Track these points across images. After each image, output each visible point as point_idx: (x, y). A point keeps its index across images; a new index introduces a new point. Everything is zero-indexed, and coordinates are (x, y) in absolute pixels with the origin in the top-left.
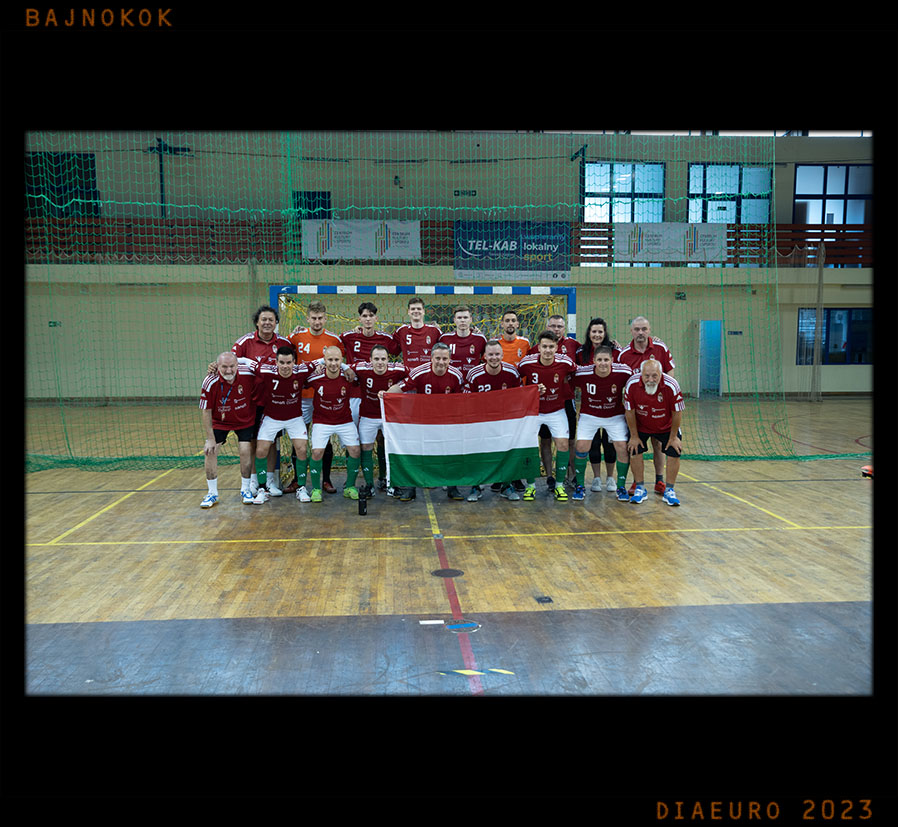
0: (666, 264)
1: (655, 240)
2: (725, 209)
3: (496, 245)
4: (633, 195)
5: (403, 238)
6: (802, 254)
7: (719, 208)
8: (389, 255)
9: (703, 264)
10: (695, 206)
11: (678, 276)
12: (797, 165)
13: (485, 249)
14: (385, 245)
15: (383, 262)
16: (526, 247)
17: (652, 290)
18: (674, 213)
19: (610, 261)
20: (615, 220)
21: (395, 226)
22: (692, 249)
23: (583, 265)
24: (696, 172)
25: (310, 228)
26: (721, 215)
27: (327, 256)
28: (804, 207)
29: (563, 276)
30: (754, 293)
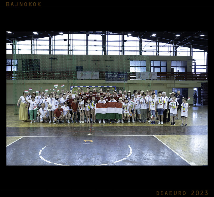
0: (147, 80)
1: (144, 75)
2: (158, 69)
3: (113, 76)
4: (140, 67)
5: (96, 75)
6: (173, 78)
7: (157, 69)
8: (93, 78)
9: (154, 80)
10: (152, 68)
11: (149, 82)
12: (171, 61)
13: (111, 77)
14: (92, 76)
15: (92, 79)
16: (119, 76)
17: (143, 85)
18: (148, 70)
19: (135, 79)
20: (137, 71)
21: (95, 73)
22: (151, 77)
23: (131, 80)
24: (152, 62)
25: (79, 73)
26: (157, 70)
27: (81, 78)
28: (173, 69)
29: (126, 82)
30: (163, 85)
